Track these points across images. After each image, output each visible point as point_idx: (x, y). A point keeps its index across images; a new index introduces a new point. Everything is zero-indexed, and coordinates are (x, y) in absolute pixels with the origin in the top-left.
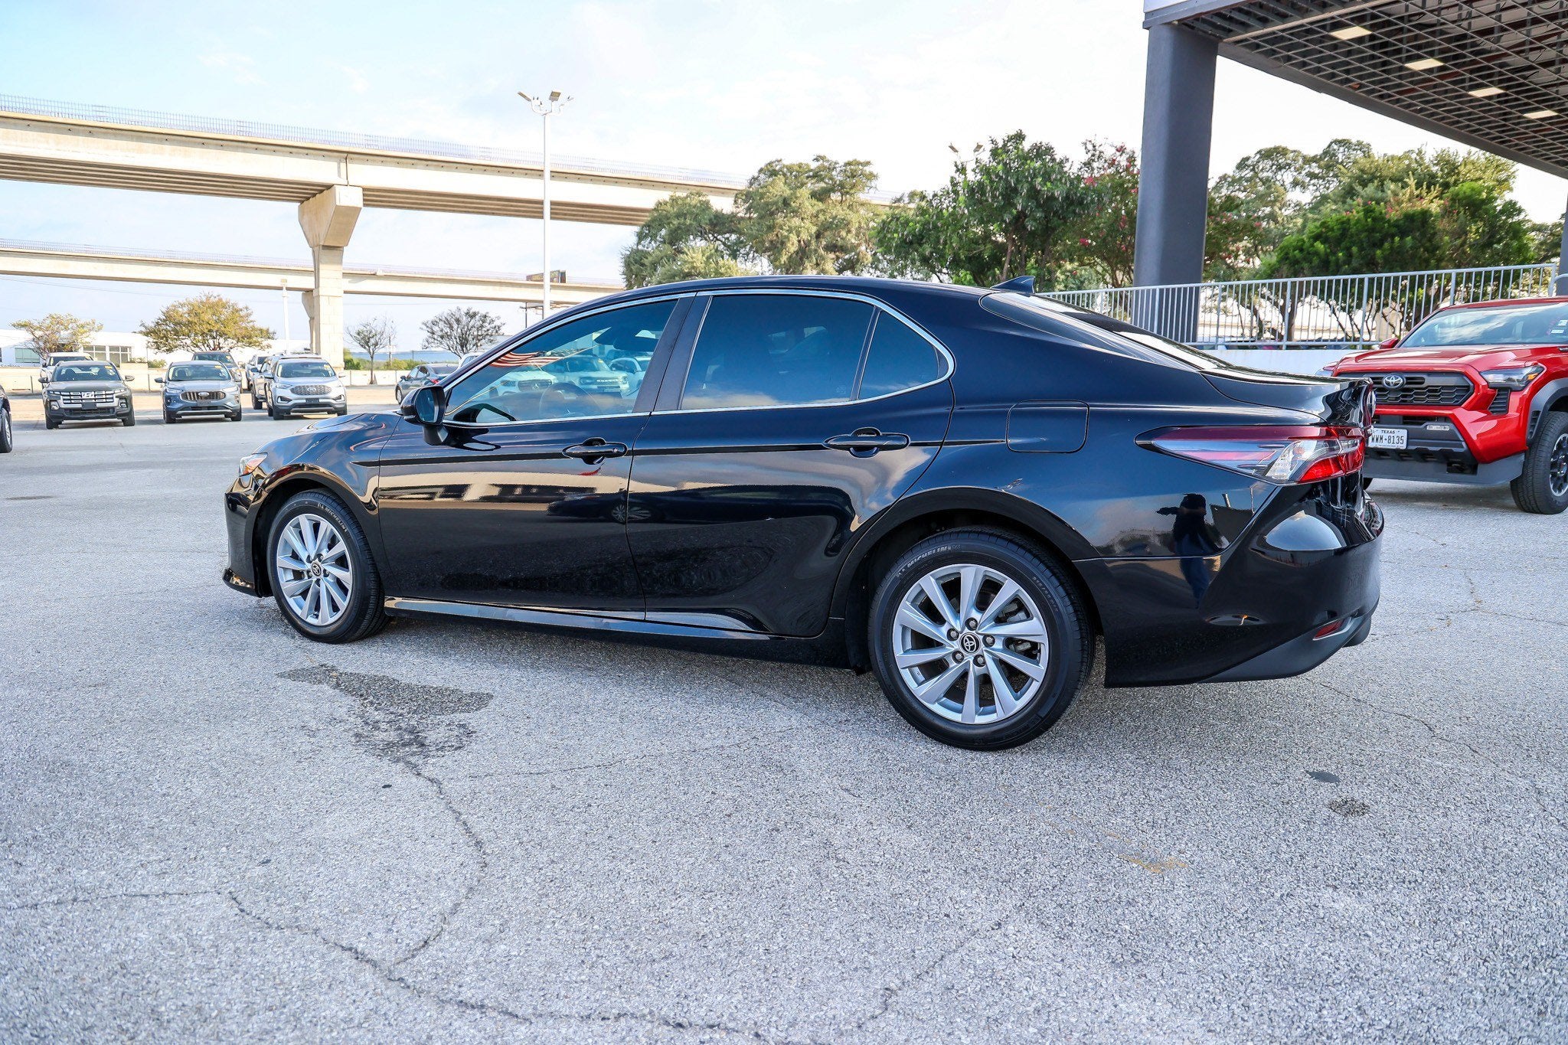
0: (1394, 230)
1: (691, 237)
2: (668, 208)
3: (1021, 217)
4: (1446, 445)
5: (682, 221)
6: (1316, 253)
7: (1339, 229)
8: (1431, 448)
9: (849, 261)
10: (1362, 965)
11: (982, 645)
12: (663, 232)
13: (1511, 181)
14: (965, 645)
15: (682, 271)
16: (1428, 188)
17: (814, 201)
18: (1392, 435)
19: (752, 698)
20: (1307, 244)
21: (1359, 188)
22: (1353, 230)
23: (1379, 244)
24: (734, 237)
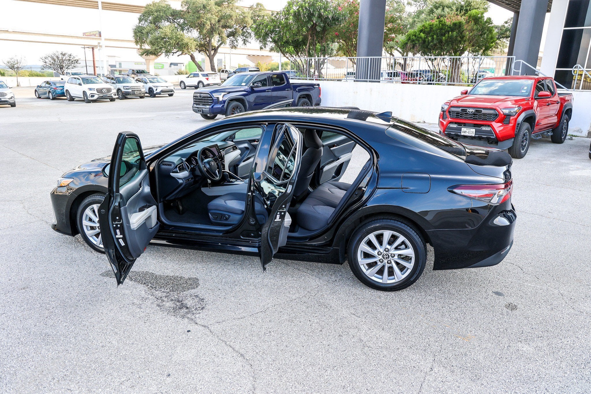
0: (449, 29)
1: (163, 21)
2: (152, 7)
3: (314, 25)
4: (489, 135)
5: (159, 13)
6: (421, 38)
7: (429, 28)
8: (483, 136)
9: (232, 32)
10: (540, 372)
11: (390, 257)
12: (150, 18)
13: (488, 9)
14: (384, 257)
15: (160, 37)
16: (460, 11)
17: (217, 7)
18: (470, 131)
19: (296, 271)
20: (417, 34)
21: (435, 10)
22: (434, 29)
23: (444, 35)
24: (182, 21)
